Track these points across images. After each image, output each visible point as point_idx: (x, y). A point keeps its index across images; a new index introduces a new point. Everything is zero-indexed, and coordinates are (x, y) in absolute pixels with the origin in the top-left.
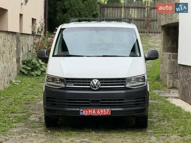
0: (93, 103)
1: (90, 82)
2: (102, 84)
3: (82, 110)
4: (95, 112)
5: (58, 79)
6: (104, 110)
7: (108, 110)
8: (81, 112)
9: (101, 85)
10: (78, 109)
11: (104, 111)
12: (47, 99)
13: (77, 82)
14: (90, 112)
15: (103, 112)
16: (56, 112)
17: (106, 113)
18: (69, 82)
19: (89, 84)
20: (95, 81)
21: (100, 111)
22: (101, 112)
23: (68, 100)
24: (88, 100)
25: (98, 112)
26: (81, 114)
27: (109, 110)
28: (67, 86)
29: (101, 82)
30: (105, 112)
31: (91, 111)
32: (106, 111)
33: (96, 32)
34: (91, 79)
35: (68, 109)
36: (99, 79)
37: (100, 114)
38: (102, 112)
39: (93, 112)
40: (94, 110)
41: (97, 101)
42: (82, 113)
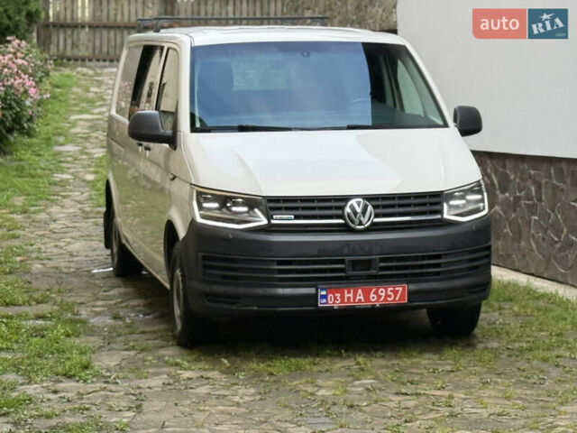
0: (354, 270)
1: (342, 208)
2: (378, 211)
3: (324, 293)
4: (362, 298)
5: (240, 200)
6: (389, 289)
7: (401, 289)
8: (323, 297)
9: (377, 216)
10: (312, 290)
11: (389, 293)
12: (206, 263)
13: (304, 208)
14: (349, 298)
15: (387, 296)
16: (237, 303)
17: (395, 296)
18: (280, 209)
19: (339, 212)
20: (359, 203)
21: (376, 293)
22: (379, 297)
23: (280, 263)
24: (342, 262)
25: (372, 295)
26: (322, 303)
27: (404, 288)
28: (273, 222)
29: (375, 207)
30: (390, 296)
31: (351, 295)
32: (395, 292)
33: (304, 56)
34: (346, 199)
35: (281, 291)
36: (369, 198)
37: (377, 301)
38: (383, 294)
39: (358, 298)
40: (360, 291)
41: (368, 264)
42: (325, 301)
